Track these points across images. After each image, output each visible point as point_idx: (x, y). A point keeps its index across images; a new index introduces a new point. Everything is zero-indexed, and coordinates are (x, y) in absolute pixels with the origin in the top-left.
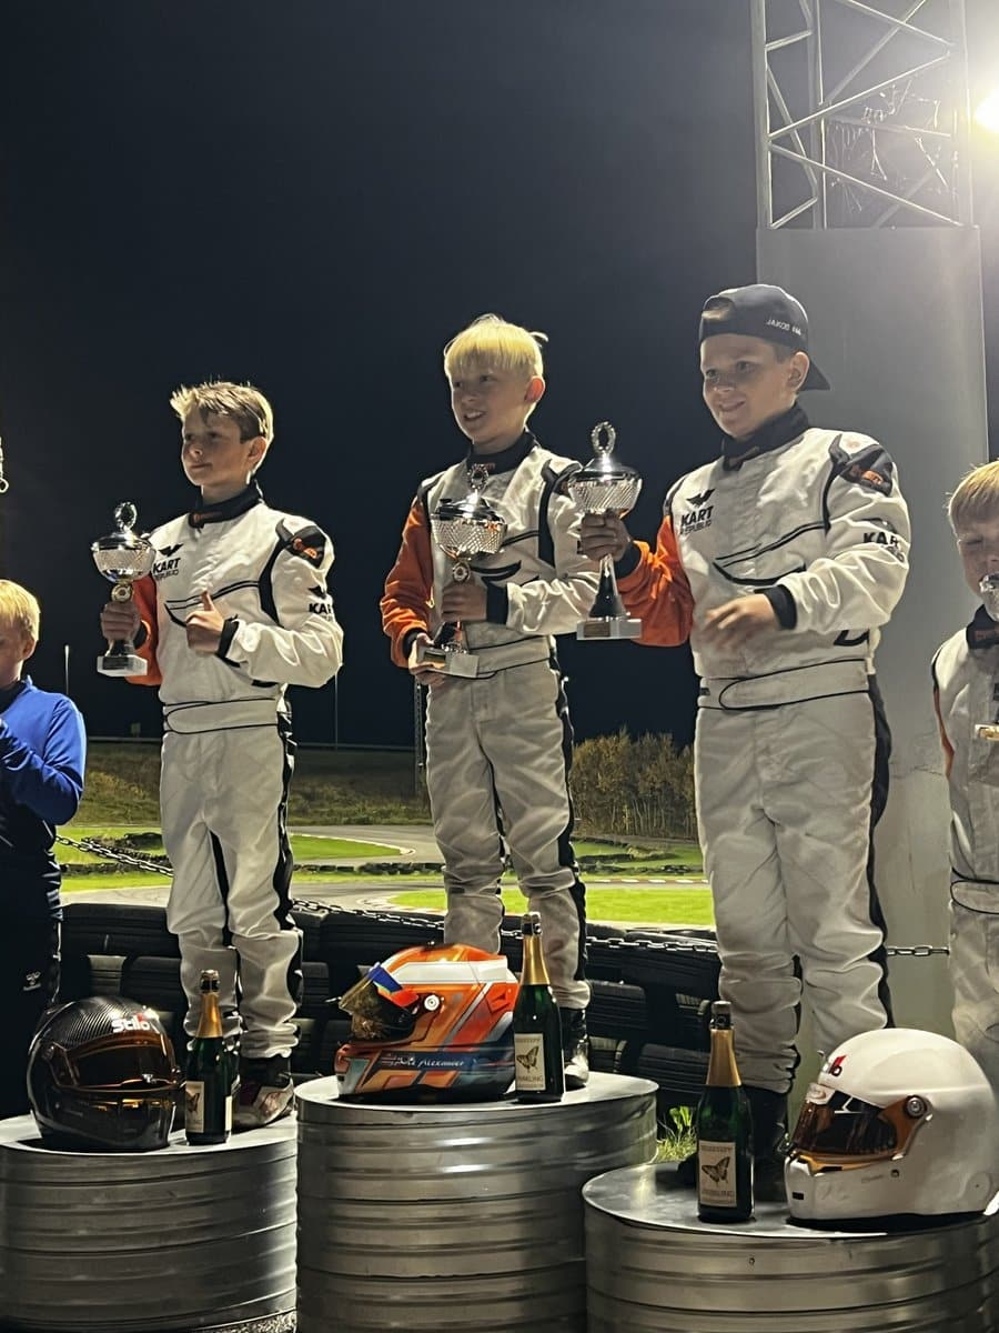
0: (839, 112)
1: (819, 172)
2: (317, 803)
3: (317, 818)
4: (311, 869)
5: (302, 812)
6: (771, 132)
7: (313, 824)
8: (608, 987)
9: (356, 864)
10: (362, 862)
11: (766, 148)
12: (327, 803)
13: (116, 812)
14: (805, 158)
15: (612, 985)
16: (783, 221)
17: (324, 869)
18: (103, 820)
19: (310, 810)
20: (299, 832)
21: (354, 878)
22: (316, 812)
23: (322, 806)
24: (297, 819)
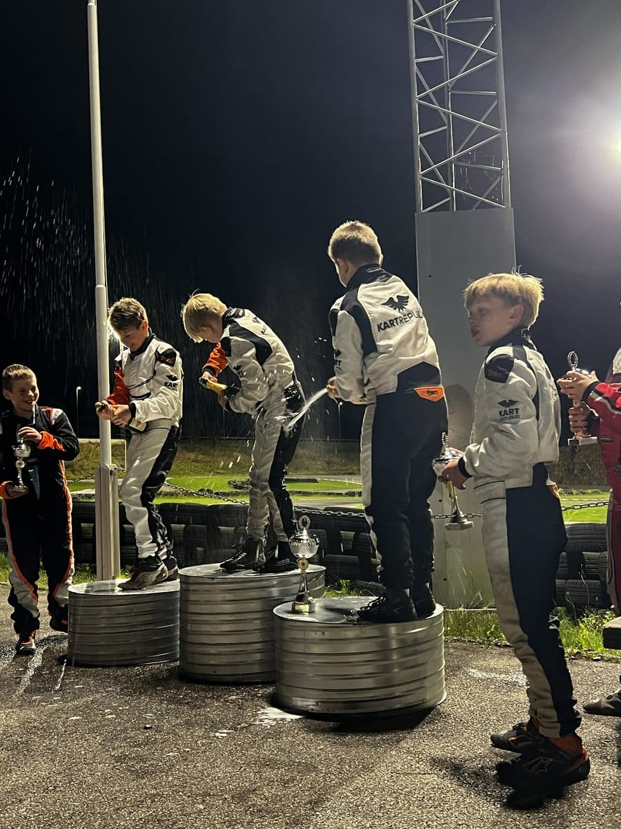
4: (323, 494)
5: (323, 469)
6: (422, 172)
9: (344, 492)
10: (347, 491)
11: (418, 179)
12: (335, 466)
13: (244, 470)
16: (428, 209)
17: (330, 494)
18: (238, 473)
20: (322, 478)
21: (343, 498)
23: (333, 466)
24: (321, 472)
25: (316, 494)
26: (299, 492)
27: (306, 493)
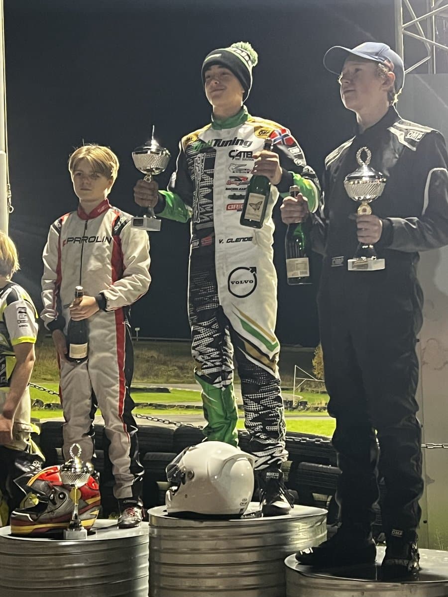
0: (441, 12)
1: (432, 46)
2: (185, 371)
3: (185, 380)
4: (180, 407)
5: (177, 376)
6: (403, 24)
7: (183, 383)
8: (322, 467)
11: (400, 32)
14: (425, 39)
15: (324, 466)
16: (410, 69)
17: (188, 407)
19: (182, 376)
20: (175, 387)
22: (185, 376)
23: (188, 373)
24: (174, 380)
25: (172, 407)
26: (151, 405)
27: (160, 405)
